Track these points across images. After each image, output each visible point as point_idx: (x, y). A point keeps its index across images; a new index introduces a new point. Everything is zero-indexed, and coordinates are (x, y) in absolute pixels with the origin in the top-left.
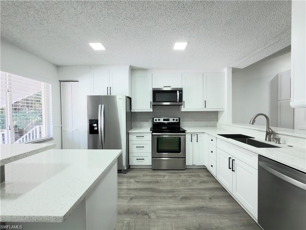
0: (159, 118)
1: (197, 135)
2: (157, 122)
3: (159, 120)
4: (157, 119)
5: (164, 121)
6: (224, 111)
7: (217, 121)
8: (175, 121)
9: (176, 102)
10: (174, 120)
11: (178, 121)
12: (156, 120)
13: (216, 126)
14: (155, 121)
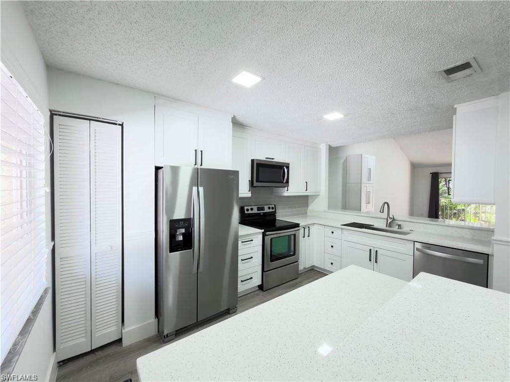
0: (252, 207)
1: (309, 227)
2: (249, 212)
3: (252, 209)
4: (249, 208)
5: (258, 210)
6: (319, 195)
7: (308, 207)
8: (271, 210)
9: (283, 182)
10: (269, 208)
11: (274, 210)
12: (248, 210)
13: (306, 213)
14: (246, 212)
